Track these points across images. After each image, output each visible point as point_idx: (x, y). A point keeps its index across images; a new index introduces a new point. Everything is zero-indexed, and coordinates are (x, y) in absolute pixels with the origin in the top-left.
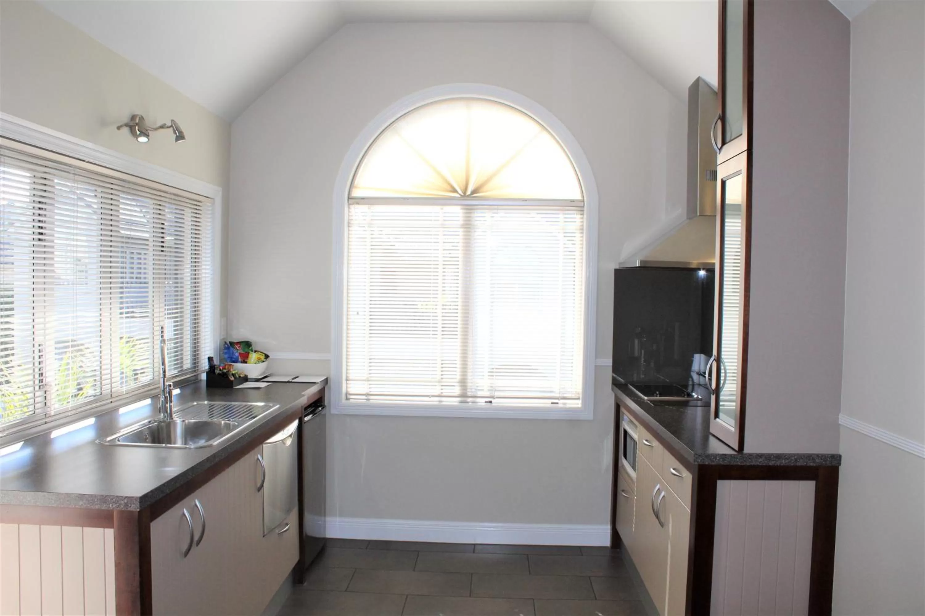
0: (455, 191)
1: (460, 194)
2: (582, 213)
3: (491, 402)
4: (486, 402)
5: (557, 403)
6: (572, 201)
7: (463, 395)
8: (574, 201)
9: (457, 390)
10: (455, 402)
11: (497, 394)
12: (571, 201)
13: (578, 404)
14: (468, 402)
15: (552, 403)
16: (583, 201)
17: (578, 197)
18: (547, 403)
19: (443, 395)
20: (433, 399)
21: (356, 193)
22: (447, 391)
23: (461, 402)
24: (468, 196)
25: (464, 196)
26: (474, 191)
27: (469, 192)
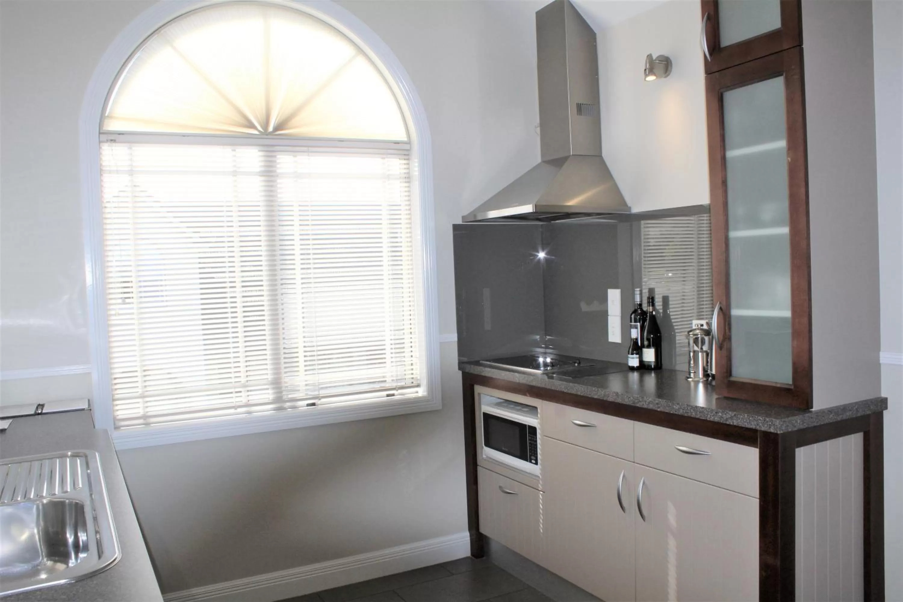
0: (253, 126)
1: (259, 131)
2: (406, 157)
3: (314, 404)
4: (308, 405)
5: (393, 395)
6: (397, 143)
7: (279, 399)
8: (398, 143)
9: (269, 395)
10: (267, 410)
11: (323, 393)
12: (395, 143)
13: (421, 392)
14: (285, 409)
15: (388, 396)
16: (409, 143)
17: (403, 137)
18: (379, 397)
19: (251, 402)
20: (240, 410)
21: (112, 126)
22: (256, 397)
23: (275, 409)
24: (271, 133)
25: (265, 133)
26: (279, 127)
27: (271, 129)
